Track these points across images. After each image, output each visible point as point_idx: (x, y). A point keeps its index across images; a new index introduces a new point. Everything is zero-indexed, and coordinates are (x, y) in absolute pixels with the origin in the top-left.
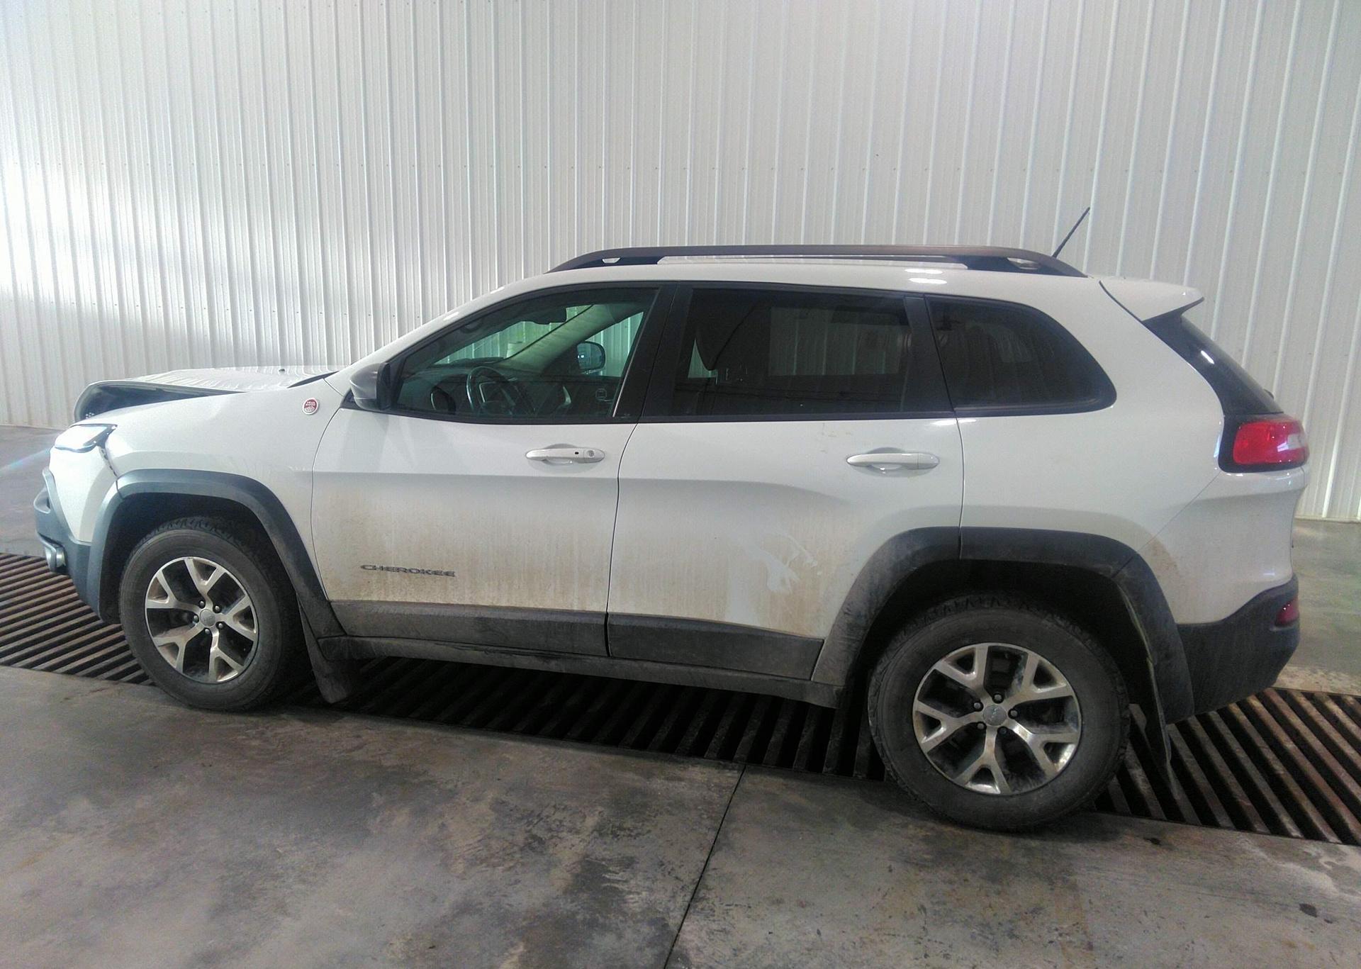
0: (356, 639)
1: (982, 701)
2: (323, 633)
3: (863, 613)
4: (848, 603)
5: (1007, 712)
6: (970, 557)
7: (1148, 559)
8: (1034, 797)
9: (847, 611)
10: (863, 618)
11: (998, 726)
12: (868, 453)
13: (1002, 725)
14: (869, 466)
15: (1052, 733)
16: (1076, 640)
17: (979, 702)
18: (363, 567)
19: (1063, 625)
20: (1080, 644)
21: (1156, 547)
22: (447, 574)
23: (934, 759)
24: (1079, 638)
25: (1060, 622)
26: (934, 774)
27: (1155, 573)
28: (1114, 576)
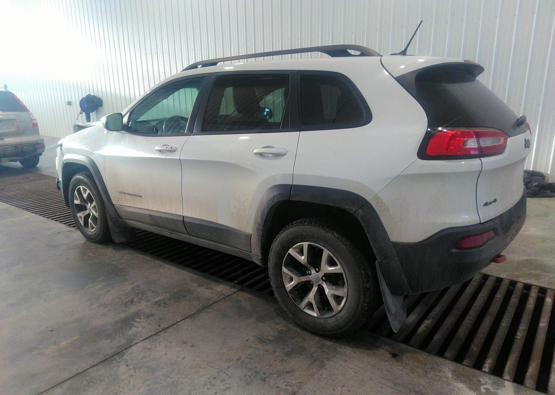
0: (124, 220)
1: (311, 271)
2: (113, 216)
3: (260, 223)
4: (256, 218)
5: (321, 277)
6: (294, 199)
7: (374, 205)
8: (330, 321)
9: (255, 222)
10: (260, 226)
11: (318, 284)
12: (262, 148)
13: (319, 283)
14: (261, 154)
15: (336, 290)
16: (342, 245)
17: (310, 271)
18: (120, 192)
19: (337, 237)
20: (344, 247)
21: (377, 199)
22: (140, 196)
23: (292, 295)
24: (344, 244)
25: (336, 235)
26: (291, 302)
27: (378, 213)
28: (355, 213)
